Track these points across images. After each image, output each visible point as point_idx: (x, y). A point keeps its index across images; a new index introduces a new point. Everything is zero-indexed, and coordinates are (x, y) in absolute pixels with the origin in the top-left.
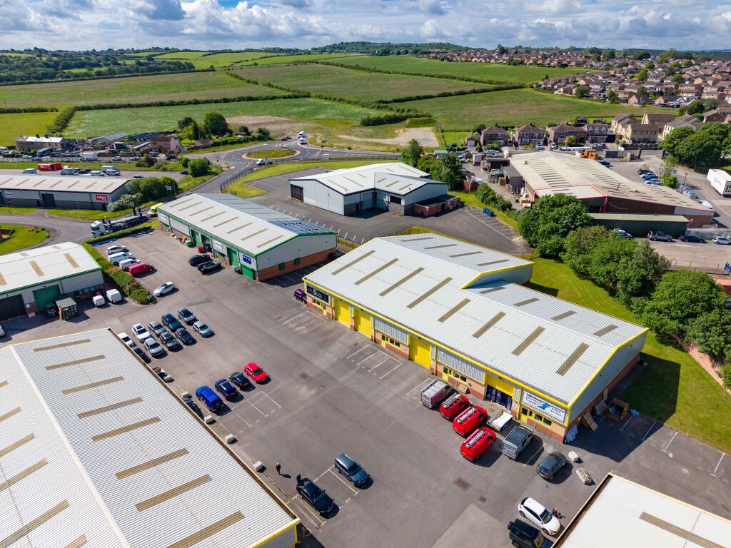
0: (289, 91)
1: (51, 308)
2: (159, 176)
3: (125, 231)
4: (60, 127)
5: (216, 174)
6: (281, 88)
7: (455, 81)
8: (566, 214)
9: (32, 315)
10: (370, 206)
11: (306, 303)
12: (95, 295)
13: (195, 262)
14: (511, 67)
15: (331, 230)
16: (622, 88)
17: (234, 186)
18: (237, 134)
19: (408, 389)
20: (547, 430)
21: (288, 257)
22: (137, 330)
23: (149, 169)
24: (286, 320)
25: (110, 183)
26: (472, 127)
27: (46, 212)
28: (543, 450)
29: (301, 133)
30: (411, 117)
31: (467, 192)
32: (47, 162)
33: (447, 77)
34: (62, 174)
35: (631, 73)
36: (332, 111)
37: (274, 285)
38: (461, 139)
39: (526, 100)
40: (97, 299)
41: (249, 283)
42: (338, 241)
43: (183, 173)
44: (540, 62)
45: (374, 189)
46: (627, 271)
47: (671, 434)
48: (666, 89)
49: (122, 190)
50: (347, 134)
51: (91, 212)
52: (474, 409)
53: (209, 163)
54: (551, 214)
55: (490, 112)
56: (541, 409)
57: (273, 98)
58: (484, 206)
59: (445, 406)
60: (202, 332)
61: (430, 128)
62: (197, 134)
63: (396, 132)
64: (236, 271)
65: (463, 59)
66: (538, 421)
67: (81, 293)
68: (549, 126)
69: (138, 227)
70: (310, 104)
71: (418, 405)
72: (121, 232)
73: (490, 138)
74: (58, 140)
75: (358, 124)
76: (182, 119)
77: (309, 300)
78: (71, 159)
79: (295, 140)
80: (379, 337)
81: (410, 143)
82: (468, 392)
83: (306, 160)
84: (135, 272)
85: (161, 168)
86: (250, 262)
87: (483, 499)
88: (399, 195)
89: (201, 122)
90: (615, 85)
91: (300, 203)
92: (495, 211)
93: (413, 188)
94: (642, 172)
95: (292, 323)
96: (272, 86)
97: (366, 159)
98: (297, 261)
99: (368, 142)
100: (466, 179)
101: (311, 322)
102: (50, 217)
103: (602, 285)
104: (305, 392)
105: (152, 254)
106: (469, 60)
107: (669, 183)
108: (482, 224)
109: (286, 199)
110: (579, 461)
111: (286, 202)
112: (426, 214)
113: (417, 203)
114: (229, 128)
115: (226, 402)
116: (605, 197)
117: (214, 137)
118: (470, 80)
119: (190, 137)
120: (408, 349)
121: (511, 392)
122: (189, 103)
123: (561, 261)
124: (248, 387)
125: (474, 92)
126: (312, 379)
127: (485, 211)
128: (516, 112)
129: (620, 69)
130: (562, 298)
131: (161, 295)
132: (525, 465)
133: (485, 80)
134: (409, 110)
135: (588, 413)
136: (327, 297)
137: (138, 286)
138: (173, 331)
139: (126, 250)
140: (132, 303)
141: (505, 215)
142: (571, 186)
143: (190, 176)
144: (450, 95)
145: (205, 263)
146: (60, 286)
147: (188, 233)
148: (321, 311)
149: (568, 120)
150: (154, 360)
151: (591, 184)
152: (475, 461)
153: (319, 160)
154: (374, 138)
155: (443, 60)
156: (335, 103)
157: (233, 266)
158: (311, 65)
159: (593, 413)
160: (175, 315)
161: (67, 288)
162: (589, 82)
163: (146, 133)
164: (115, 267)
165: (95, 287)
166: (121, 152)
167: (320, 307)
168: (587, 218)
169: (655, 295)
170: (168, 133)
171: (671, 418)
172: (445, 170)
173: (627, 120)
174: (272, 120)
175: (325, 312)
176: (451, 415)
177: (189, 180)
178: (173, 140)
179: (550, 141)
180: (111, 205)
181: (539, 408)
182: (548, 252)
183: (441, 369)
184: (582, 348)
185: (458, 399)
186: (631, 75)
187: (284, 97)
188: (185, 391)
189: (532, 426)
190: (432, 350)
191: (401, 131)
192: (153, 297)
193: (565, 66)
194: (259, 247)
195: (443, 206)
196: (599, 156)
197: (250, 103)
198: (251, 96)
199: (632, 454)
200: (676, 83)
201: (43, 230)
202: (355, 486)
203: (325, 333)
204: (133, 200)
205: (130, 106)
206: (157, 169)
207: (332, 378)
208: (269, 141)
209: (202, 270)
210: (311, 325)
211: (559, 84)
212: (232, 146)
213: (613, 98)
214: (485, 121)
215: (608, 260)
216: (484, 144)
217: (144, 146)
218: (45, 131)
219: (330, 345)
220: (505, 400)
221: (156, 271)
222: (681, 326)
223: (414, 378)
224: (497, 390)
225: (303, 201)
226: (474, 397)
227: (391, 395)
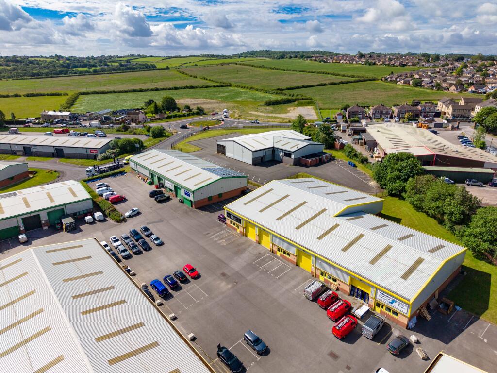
0: (217, 82)
1: (58, 224)
2: (132, 137)
3: (108, 173)
4: (69, 105)
5: (168, 136)
6: (212, 81)
7: (329, 76)
8: (406, 166)
9: (45, 228)
10: (270, 159)
11: (226, 224)
12: (87, 216)
13: (153, 195)
14: (367, 66)
15: (243, 175)
16: (445, 80)
17: (180, 145)
18: (183, 111)
19: (295, 287)
20: (395, 319)
21: (214, 192)
22: (113, 240)
23: (125, 133)
24: (212, 235)
25: (99, 142)
26: (340, 106)
27: (58, 160)
28: (391, 333)
29: (225, 110)
30: (298, 99)
31: (337, 150)
32: (59, 128)
33: (323, 73)
34: (69, 136)
35: (451, 70)
36: (246, 95)
37: (205, 211)
38: (332, 114)
39: (377, 88)
40: (88, 218)
41: (188, 210)
42: (248, 182)
43: (147, 136)
44: (388, 63)
45: (273, 147)
46: (451, 206)
47: (485, 325)
48: (476, 81)
49: (107, 147)
50: (256, 111)
51: (87, 160)
52: (342, 302)
53: (164, 129)
54: (396, 166)
55: (353, 96)
56: (390, 304)
57: (207, 87)
58: (349, 160)
59: (321, 299)
60: (156, 242)
61: (312, 107)
62: (157, 110)
63: (289, 109)
64: (180, 201)
65: (334, 61)
66: (388, 312)
67: (78, 214)
68: (394, 106)
69: (116, 171)
70: (230, 91)
71: (302, 298)
72: (105, 174)
73: (353, 114)
74: (67, 114)
75: (263, 104)
76: (147, 100)
77: (228, 222)
78: (75, 126)
79: (221, 115)
80: (275, 249)
81: (298, 117)
82: (338, 289)
83: (228, 128)
84: (114, 200)
85: (133, 132)
86: (189, 196)
87: (348, 368)
88: (291, 152)
89: (159, 102)
90: (440, 78)
91: (222, 156)
92: (357, 163)
93: (299, 147)
94: (460, 138)
95: (216, 237)
96: (206, 79)
97: (268, 127)
98: (220, 195)
99: (269, 116)
100: (336, 141)
101: (229, 237)
102: (60, 164)
103: (433, 216)
104: (224, 286)
105: (124, 189)
106: (338, 61)
107: (479, 145)
108: (347, 172)
109: (214, 154)
110: (418, 342)
111: (213, 155)
112: (309, 165)
113: (302, 157)
114: (178, 106)
115: (170, 291)
116: (434, 155)
117: (167, 112)
118: (339, 75)
119: (152, 112)
120: (296, 258)
121: (369, 291)
122: (152, 90)
123: (403, 199)
124: (185, 281)
125: (342, 83)
126: (229, 276)
127: (350, 163)
128: (371, 97)
129: (443, 68)
130: (404, 225)
131: (130, 217)
132: (379, 344)
133: (349, 75)
134: (297, 95)
135: (424, 308)
136: (240, 220)
137: (115, 210)
138: (137, 241)
139: (108, 186)
140: (110, 221)
141: (363, 166)
142: (410, 147)
143: (151, 138)
144: (325, 85)
145: (159, 196)
146: (65, 209)
147: (149, 175)
148: (236, 230)
149: (407, 102)
150: (123, 260)
151: (424, 145)
152: (343, 339)
153: (236, 128)
154: (274, 113)
155: (320, 62)
156: (248, 90)
157: (178, 198)
158: (232, 65)
159: (428, 307)
160: (139, 230)
161: (69, 211)
162: (421, 77)
163: (124, 110)
164: (101, 197)
165: (87, 210)
166: (108, 122)
167: (235, 227)
168: (421, 169)
169: (472, 224)
170: (138, 109)
171: (485, 313)
172: (322, 135)
173: (449, 102)
174: (206, 102)
175: (238, 231)
176: (326, 305)
177: (150, 140)
178: (141, 114)
179: (395, 116)
180: (100, 156)
181: (388, 303)
182: (394, 192)
183: (318, 273)
184: (420, 261)
185: (331, 295)
186: (451, 71)
187: (214, 87)
188: (144, 282)
189: (384, 315)
190: (313, 259)
191: (292, 109)
192: (124, 218)
193: (405, 65)
194: (195, 185)
195: (320, 160)
196: (430, 126)
197: (192, 90)
198: (193, 85)
199: (457, 339)
200: (483, 77)
201: (56, 172)
202: (258, 354)
203: (238, 245)
204: (114, 153)
205: (114, 92)
206: (130, 133)
207: (242, 276)
208: (204, 115)
209: (158, 200)
210: (229, 239)
211: (400, 77)
212: (179, 118)
213: (439, 87)
214: (349, 102)
215: (437, 199)
216: (349, 118)
217: (122, 118)
218: (60, 108)
219: (242, 253)
220: (364, 296)
221: (127, 200)
222: (491, 246)
223: (299, 278)
224: (358, 289)
225: (225, 155)
226: (342, 293)
227: (284, 290)
